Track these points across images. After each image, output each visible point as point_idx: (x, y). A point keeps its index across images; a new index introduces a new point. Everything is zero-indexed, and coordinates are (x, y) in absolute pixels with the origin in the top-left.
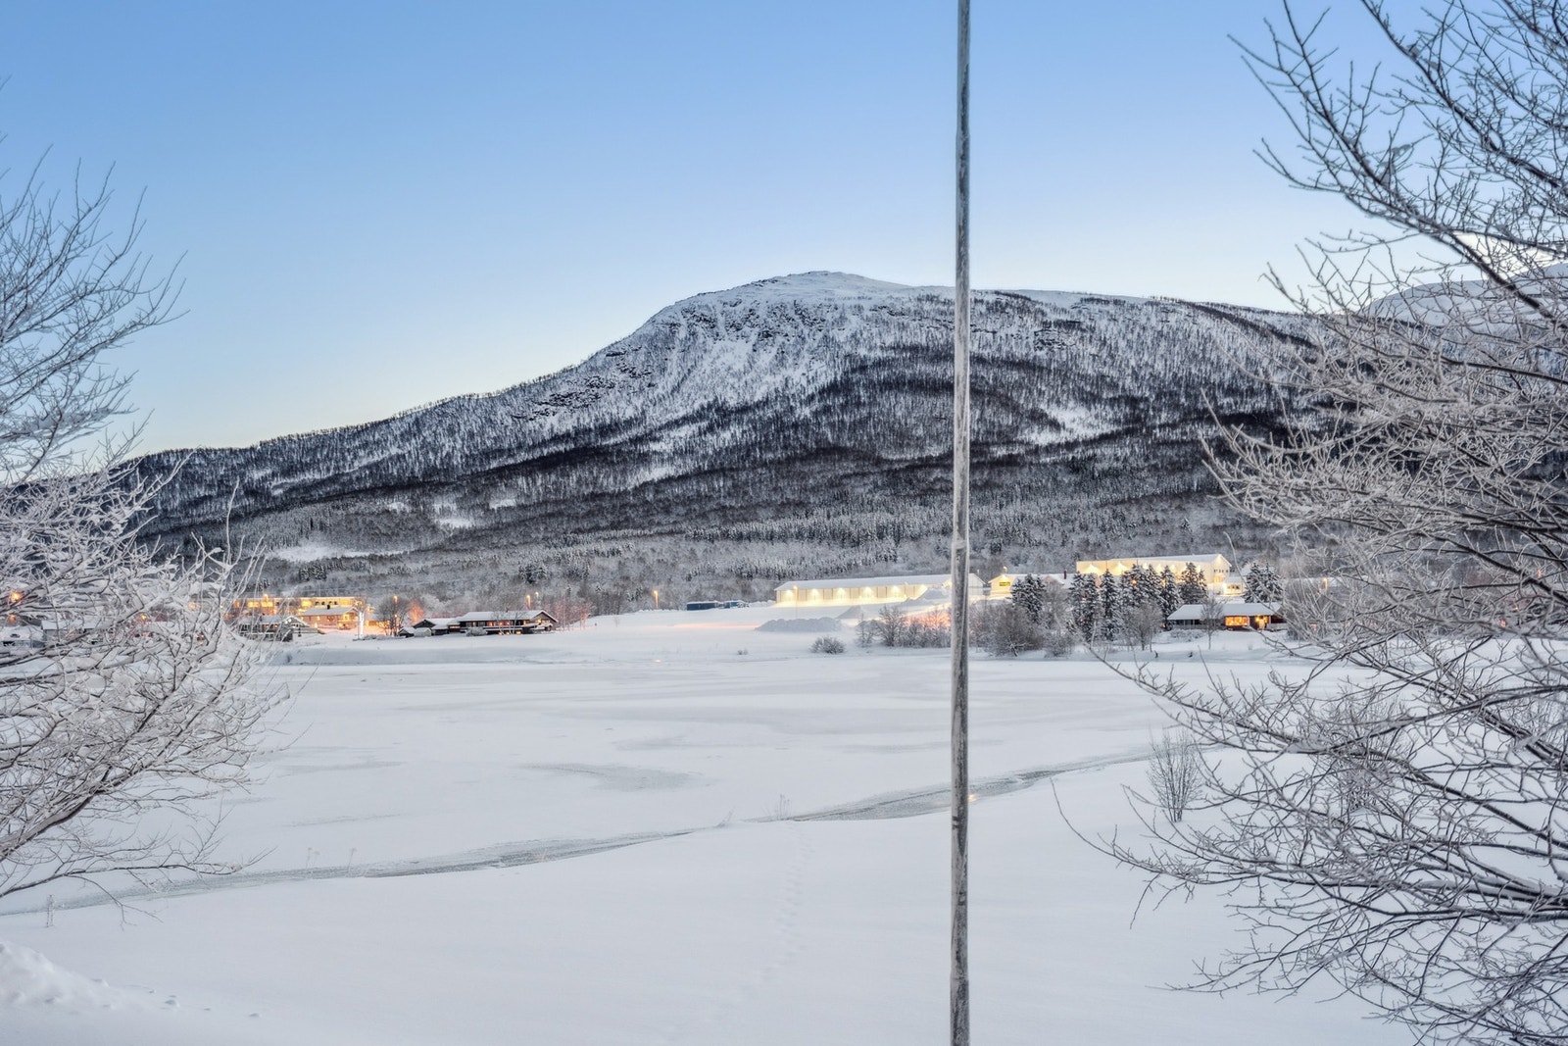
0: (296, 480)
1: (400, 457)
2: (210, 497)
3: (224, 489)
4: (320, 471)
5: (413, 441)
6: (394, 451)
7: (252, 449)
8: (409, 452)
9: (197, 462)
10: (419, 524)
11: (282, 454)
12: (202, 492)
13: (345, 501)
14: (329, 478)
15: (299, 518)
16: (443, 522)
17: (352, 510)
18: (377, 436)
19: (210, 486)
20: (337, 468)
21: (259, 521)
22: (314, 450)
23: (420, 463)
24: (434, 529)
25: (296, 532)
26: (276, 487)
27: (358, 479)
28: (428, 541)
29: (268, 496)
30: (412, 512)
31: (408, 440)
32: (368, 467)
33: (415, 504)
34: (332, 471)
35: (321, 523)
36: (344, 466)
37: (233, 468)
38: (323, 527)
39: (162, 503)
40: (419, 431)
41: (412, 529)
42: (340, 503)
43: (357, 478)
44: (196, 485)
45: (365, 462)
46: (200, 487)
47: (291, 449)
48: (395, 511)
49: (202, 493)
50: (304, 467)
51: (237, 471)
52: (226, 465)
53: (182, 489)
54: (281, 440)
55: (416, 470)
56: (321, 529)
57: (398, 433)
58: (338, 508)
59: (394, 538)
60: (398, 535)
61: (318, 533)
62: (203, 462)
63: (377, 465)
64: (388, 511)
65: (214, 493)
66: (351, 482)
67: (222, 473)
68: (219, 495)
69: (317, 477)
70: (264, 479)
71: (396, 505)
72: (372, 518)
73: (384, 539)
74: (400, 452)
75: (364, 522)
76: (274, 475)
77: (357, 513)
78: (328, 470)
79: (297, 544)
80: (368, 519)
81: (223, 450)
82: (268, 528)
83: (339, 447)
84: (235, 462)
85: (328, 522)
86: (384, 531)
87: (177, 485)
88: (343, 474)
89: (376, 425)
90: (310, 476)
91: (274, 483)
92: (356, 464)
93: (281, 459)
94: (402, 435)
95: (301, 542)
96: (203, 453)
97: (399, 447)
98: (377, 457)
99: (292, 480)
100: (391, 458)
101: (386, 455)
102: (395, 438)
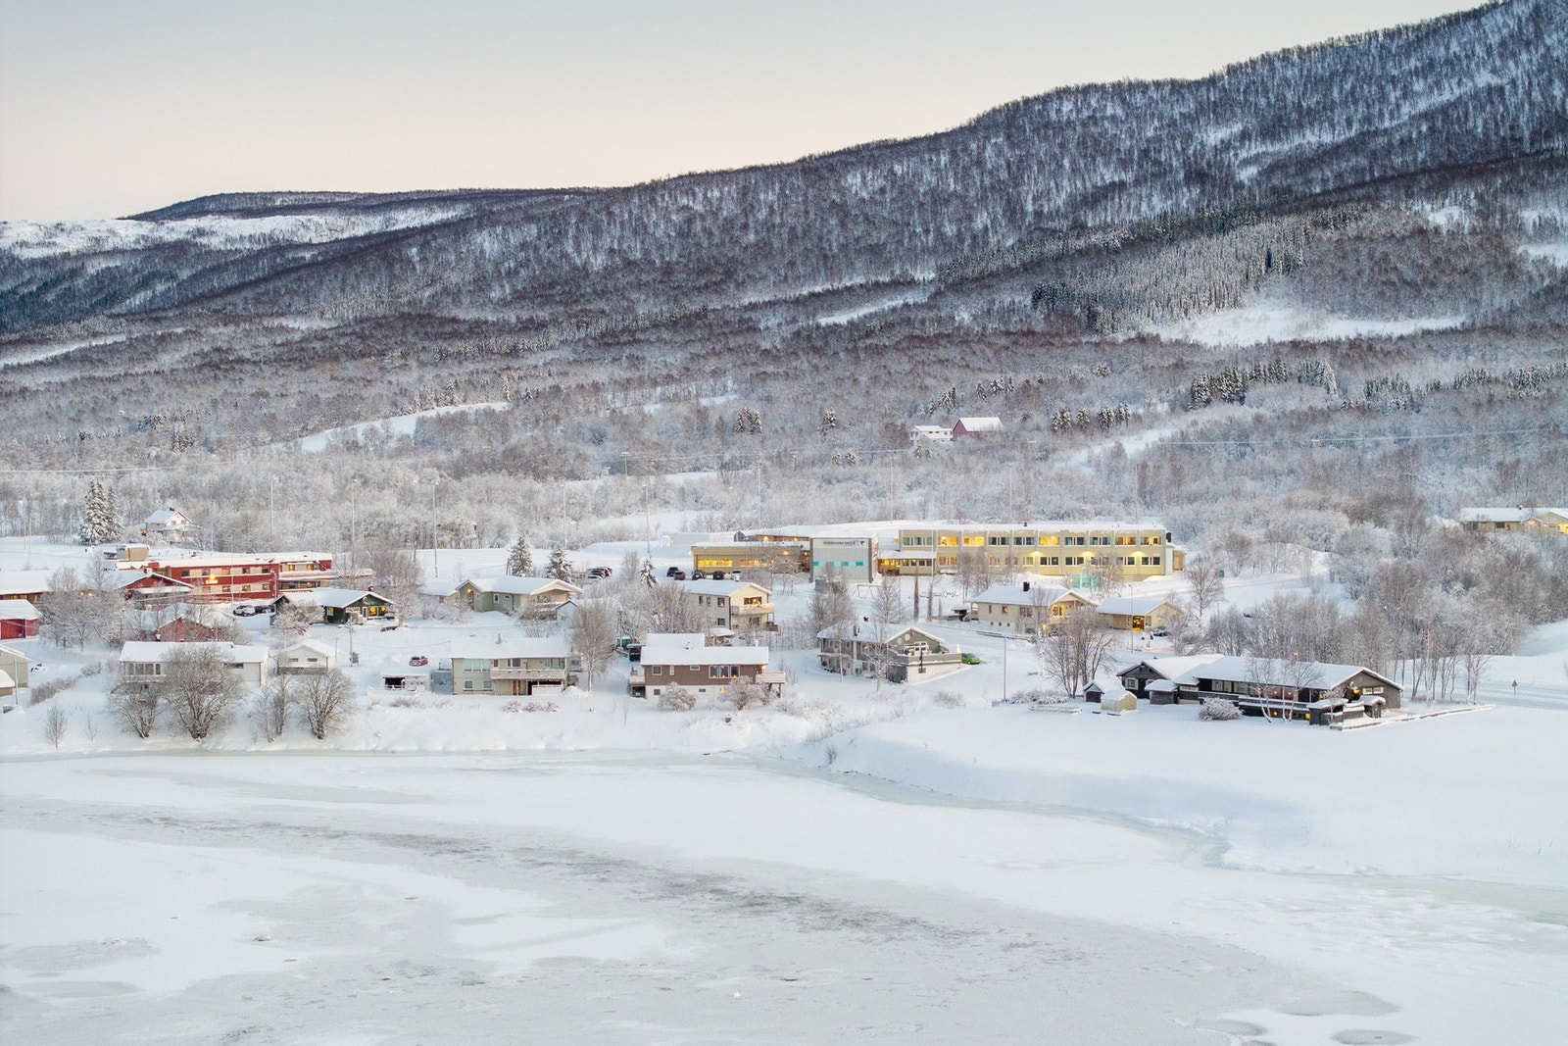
0: (1283, 147)
1: (1495, 93)
2: (1122, 185)
3: (1148, 167)
4: (1333, 126)
5: (1524, 57)
6: (1484, 79)
7: (1212, 81)
8: (1513, 82)
9: (1109, 112)
10: (1481, 259)
11: (1266, 91)
12: (1108, 175)
13: (1342, 209)
14: (1349, 142)
15: (1246, 248)
16: (1535, 251)
17: (1352, 229)
18: (1454, 47)
19: (1124, 164)
20: (1367, 119)
21: (1169, 257)
22: (1325, 83)
23: (1532, 104)
24: (1511, 271)
25: (1236, 278)
26: (1247, 162)
27: (1405, 143)
28: (1497, 298)
29: (1228, 183)
30: (1473, 232)
31: (1514, 55)
32: (1427, 116)
33: (1484, 214)
34: (1356, 126)
35: (1287, 258)
36: (1381, 115)
37: (1173, 123)
38: (1290, 267)
39: (1035, 199)
40: (1539, 34)
41: (1466, 271)
42: (1330, 213)
43: (1402, 142)
44: (1100, 161)
45: (1422, 105)
46: (1107, 165)
47: (1286, 81)
48: (1437, 230)
49: (1108, 178)
50: (1307, 118)
51: (1179, 130)
52: (1161, 118)
53: (1074, 170)
54: (1267, 60)
55: (1523, 120)
56: (1287, 269)
57: (1494, 40)
58: (1325, 226)
59: (1426, 291)
60: (1433, 285)
61: (1279, 281)
62: (1120, 112)
63: (1444, 110)
64: (1422, 232)
65: (1128, 177)
66: (1388, 150)
67: (1150, 133)
68: (1137, 182)
69: (1327, 138)
70: (1226, 145)
71: (1444, 215)
72: (1389, 248)
73: (1405, 292)
74: (1495, 81)
75: (1371, 257)
76: (1244, 136)
77: (1359, 238)
78: (1349, 123)
79: (1236, 303)
80: (1380, 249)
81: (1158, 85)
82: (1184, 270)
83: (1378, 72)
84: (1177, 111)
85: (1301, 257)
86: (1409, 275)
87: (1066, 163)
88: (1376, 133)
89: (1455, 21)
90: (1314, 138)
91: (1243, 154)
92: (1406, 109)
93: (1263, 102)
94: (1503, 44)
95: (1245, 299)
96: (1121, 91)
97: (1494, 71)
98: (1447, 95)
99: (1277, 147)
100: (1475, 96)
101: (1468, 87)
102: (1489, 50)
